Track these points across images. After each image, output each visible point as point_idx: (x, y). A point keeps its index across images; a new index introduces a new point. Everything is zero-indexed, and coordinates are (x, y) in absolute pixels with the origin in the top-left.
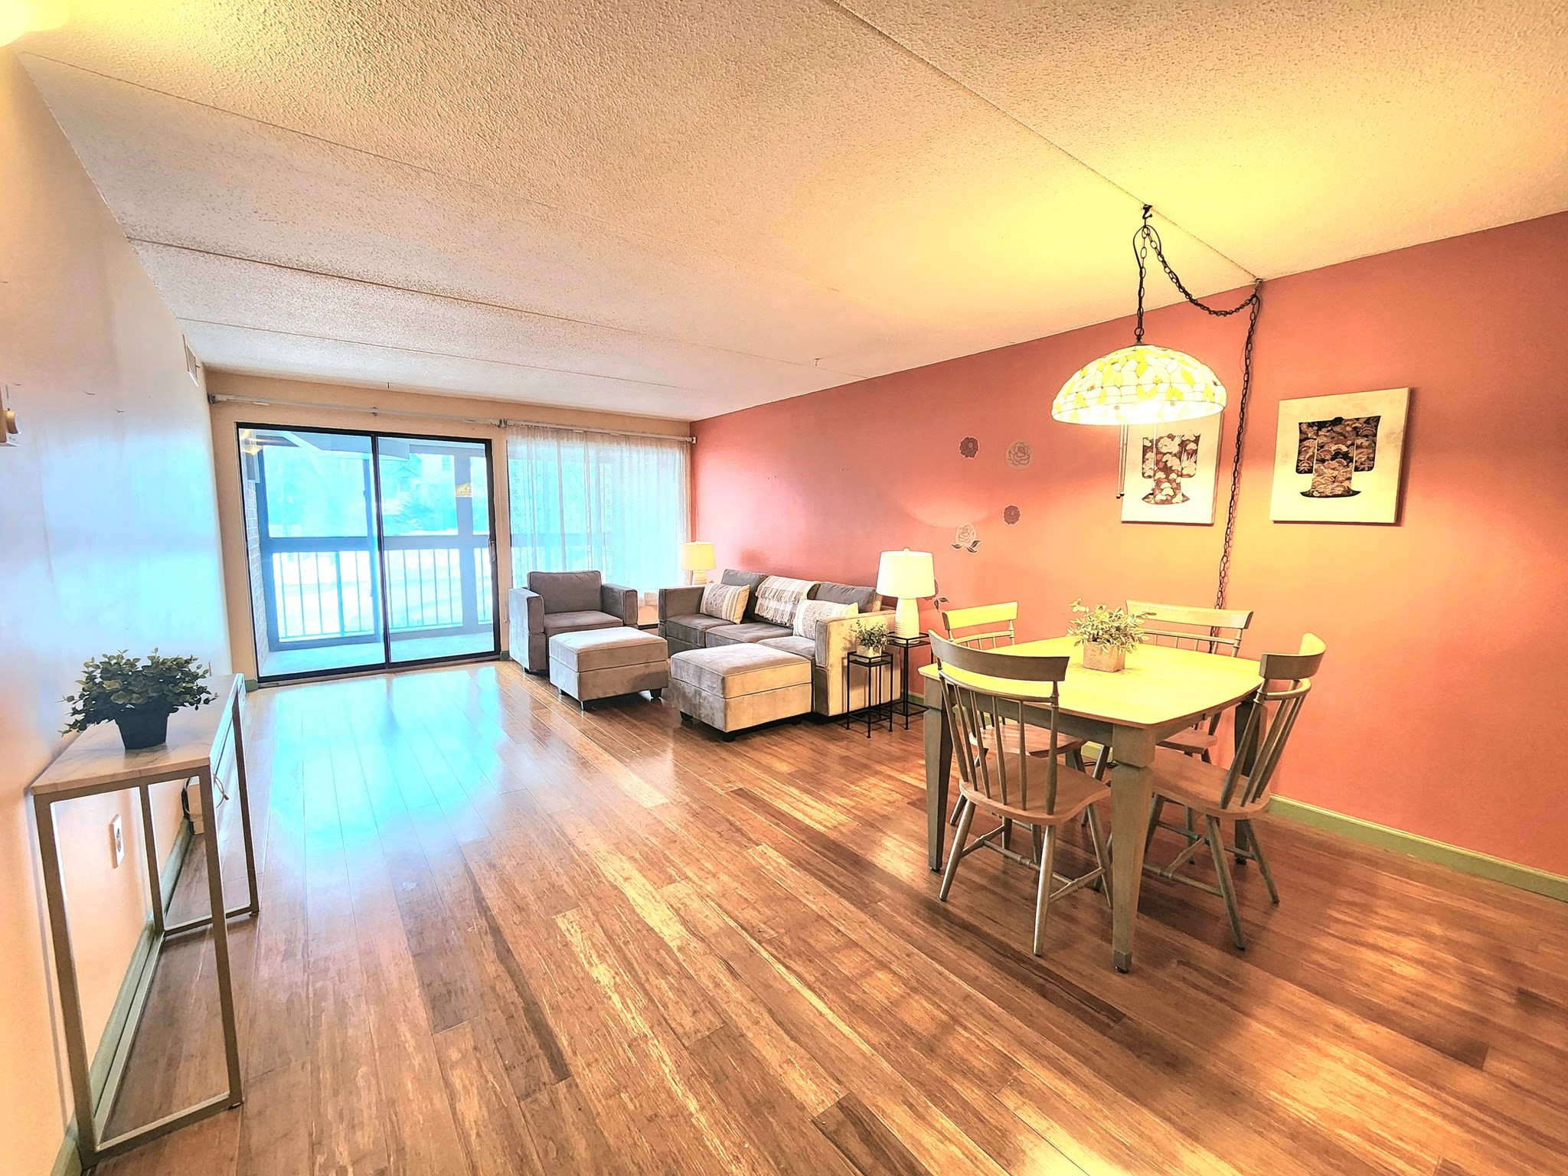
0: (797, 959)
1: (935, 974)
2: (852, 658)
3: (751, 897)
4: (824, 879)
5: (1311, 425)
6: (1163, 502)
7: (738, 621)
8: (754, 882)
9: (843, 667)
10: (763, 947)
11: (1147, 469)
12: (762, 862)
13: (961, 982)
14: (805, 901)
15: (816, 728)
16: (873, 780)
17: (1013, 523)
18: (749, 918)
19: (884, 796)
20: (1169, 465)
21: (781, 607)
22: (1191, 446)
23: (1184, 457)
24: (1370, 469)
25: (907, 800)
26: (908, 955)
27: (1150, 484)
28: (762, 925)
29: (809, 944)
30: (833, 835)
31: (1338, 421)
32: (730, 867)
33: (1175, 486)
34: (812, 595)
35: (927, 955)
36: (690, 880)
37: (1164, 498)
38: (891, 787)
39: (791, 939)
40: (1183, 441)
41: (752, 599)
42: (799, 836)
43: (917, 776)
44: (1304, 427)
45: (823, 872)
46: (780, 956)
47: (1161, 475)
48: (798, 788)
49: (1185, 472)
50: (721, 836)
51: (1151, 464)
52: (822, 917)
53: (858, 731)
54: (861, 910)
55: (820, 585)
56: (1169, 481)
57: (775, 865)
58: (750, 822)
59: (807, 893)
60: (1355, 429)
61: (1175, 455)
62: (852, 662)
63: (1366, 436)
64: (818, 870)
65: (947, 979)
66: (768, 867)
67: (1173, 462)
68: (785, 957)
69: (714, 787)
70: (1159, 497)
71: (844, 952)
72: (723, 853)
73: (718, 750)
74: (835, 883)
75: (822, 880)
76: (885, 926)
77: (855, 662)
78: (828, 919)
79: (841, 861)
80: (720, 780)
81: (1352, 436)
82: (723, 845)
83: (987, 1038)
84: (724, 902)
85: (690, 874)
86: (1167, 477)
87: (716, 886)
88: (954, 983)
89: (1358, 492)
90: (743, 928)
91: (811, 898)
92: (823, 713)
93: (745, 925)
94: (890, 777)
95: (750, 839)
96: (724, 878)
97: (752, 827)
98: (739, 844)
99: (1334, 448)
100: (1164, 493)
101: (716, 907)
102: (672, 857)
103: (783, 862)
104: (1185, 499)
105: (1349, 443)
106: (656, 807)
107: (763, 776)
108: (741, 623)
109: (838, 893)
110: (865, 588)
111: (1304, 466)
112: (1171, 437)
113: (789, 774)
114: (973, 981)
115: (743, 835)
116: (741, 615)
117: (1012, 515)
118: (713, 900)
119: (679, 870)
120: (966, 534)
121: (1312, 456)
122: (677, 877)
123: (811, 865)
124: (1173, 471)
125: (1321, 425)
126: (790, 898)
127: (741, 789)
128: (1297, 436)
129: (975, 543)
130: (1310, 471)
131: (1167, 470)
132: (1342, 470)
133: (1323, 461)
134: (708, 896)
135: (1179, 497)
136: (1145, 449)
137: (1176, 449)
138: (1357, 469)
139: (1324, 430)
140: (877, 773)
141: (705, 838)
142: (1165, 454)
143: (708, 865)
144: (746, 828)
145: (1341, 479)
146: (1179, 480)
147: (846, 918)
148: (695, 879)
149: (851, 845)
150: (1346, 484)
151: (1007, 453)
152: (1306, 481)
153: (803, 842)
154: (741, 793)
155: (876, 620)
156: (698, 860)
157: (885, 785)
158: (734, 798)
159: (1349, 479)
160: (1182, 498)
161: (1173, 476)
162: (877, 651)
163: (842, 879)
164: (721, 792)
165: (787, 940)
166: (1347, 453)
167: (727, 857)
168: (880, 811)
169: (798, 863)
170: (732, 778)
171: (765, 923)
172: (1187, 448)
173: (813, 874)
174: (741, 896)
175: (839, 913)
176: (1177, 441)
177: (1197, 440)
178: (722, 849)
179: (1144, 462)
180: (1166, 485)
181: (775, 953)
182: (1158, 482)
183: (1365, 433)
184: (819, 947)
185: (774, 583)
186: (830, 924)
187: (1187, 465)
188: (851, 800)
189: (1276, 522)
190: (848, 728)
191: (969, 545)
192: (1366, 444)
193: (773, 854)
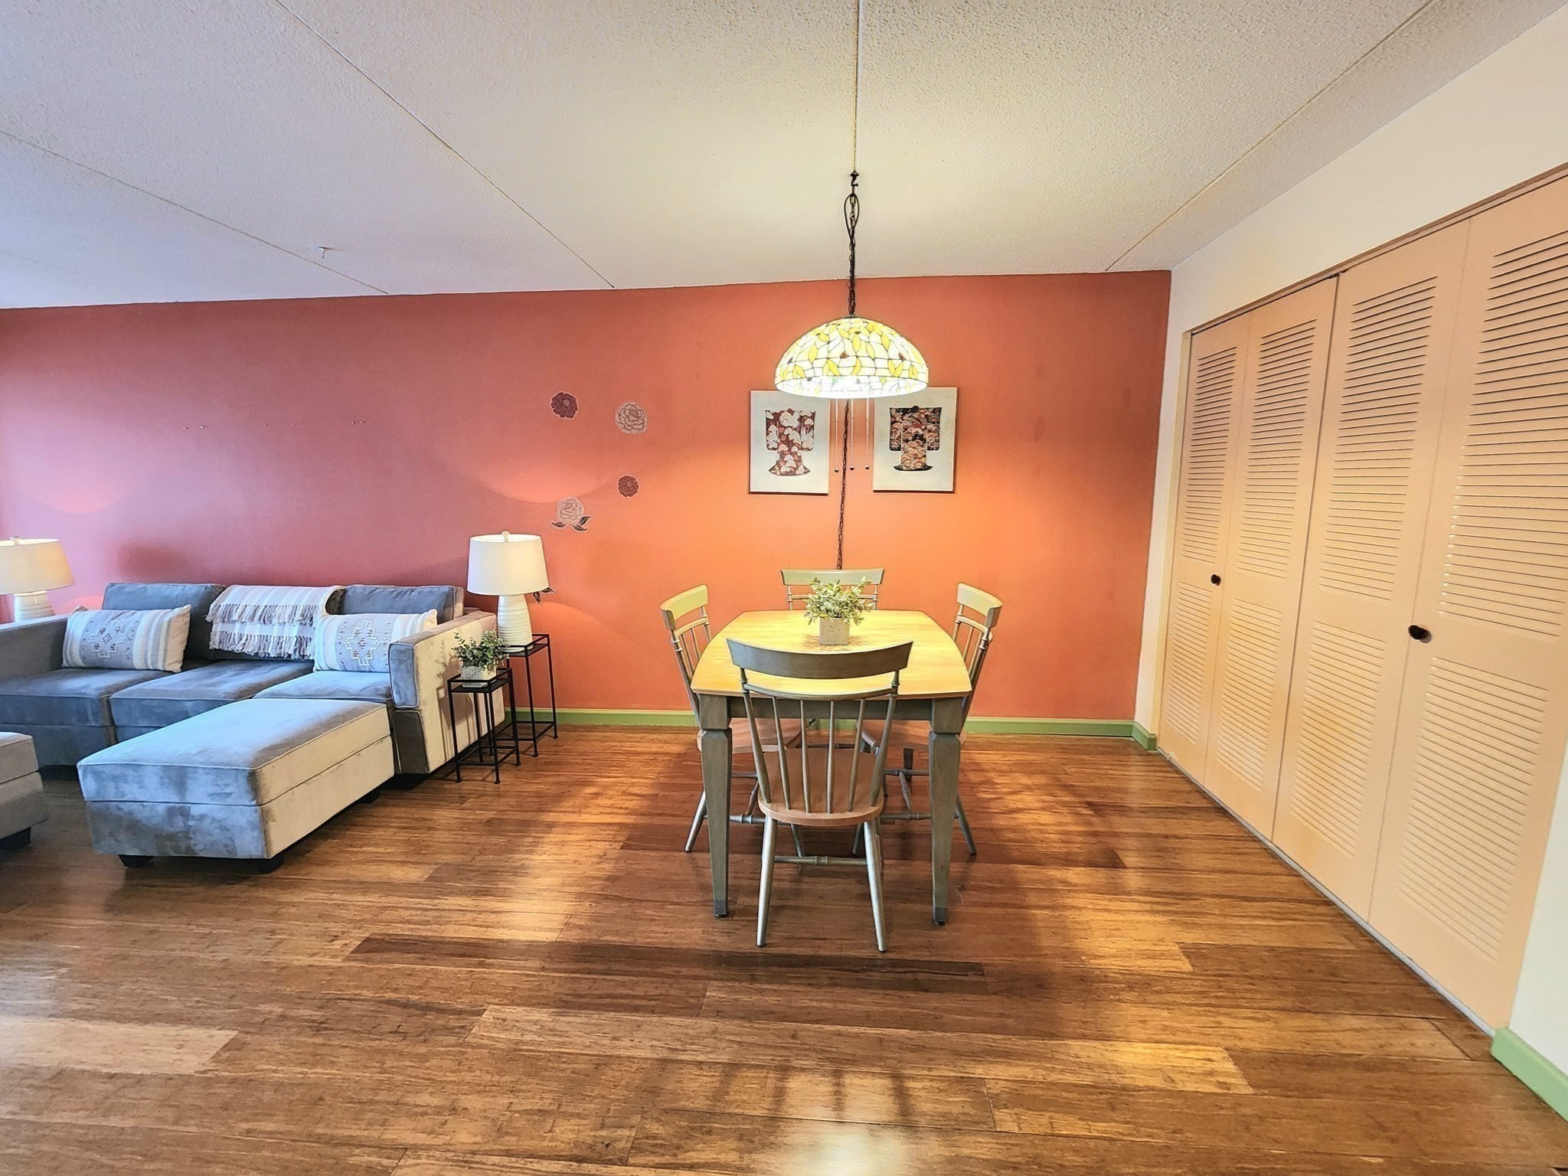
0: (690, 1143)
1: (834, 1038)
2: (454, 685)
3: (547, 1102)
4: (620, 1005)
5: (898, 410)
6: (787, 474)
7: (177, 667)
8: (529, 1075)
9: (440, 701)
10: (634, 1165)
11: (771, 441)
12: (514, 1036)
13: (862, 1029)
14: (622, 1053)
15: (408, 794)
16: (553, 837)
17: (630, 495)
18: (571, 1136)
19: (587, 853)
20: (790, 439)
21: (274, 631)
22: (808, 422)
23: (803, 431)
24: (937, 449)
25: (617, 846)
26: (794, 1037)
27: (775, 456)
28: (603, 1133)
29: (685, 1110)
30: (573, 936)
31: (915, 409)
32: (468, 1077)
33: (797, 459)
34: (336, 605)
35: (809, 1022)
36: (415, 1148)
37: (789, 470)
38: (584, 837)
39: (658, 1120)
40: (801, 417)
41: (198, 627)
42: (528, 964)
43: (600, 810)
44: (894, 411)
45: (608, 996)
46: (668, 1159)
47: (784, 448)
48: (462, 893)
49: (804, 446)
50: (405, 1035)
51: (774, 436)
52: (665, 1061)
53: (476, 780)
54: (698, 1016)
55: (345, 591)
56: (791, 454)
57: (534, 1028)
58: (434, 983)
59: (615, 1038)
60: (927, 416)
61: (795, 430)
62: (455, 691)
63: (933, 423)
64: (600, 997)
65: (849, 1035)
66: (528, 1038)
67: (794, 436)
68: (675, 1155)
69: (314, 961)
70: (783, 470)
71: (733, 1087)
72: (433, 1062)
73: (262, 893)
74: (637, 1002)
75: (616, 1008)
76: (741, 1018)
77: (461, 689)
78: (674, 1056)
79: (616, 967)
80: (316, 944)
81: (924, 421)
82: (422, 1050)
83: (935, 1073)
84: (511, 1142)
85: (409, 1138)
86: (790, 450)
87: (470, 1126)
88: (857, 1036)
89: (930, 468)
90: (580, 1160)
91: (626, 1042)
92: (418, 771)
93: (576, 1152)
94: (571, 824)
95: (460, 1012)
96: (474, 1102)
97: (445, 990)
98: (449, 1030)
99: (914, 430)
100: (787, 465)
101: (506, 1160)
102: (340, 1132)
103: (542, 1015)
104: (807, 471)
105: (923, 427)
106: (215, 1059)
107: (385, 901)
108: (184, 669)
109: (653, 1012)
110: (435, 588)
111: (895, 445)
112: (791, 412)
113: (429, 879)
114: (867, 1019)
115: (442, 1011)
116: (180, 656)
117: (628, 487)
118: (487, 1153)
119: (379, 1147)
120: (571, 510)
121: (900, 437)
122: (385, 1162)
123: (584, 996)
124: (794, 444)
125: (905, 411)
126: (602, 1062)
127: (368, 940)
128: (889, 420)
129: (584, 520)
130: (899, 449)
131: (789, 443)
132: (920, 449)
133: (907, 441)
134: (474, 1153)
135: (801, 468)
136: (768, 422)
137: (796, 424)
138: (929, 449)
139: (907, 415)
140: (550, 826)
141: (379, 1057)
142: (786, 428)
143: (424, 1099)
144: (439, 999)
145: (920, 456)
146: (800, 453)
147: (693, 1039)
148: (422, 1139)
149: (608, 938)
150: (923, 460)
151: (617, 416)
152: (897, 457)
153: (543, 969)
154: (371, 947)
155: (471, 630)
156: (397, 1103)
157: (573, 838)
158: (367, 961)
159: (925, 456)
160: (803, 470)
161: (794, 449)
162: (492, 669)
163: (639, 992)
164: (337, 962)
165: (655, 1128)
166: (922, 435)
167: (448, 1063)
168: (599, 874)
169: (566, 1004)
170: (335, 928)
171: (602, 1127)
172: (806, 423)
173: (598, 1008)
174: (526, 1112)
175: (679, 1040)
176: (796, 416)
177: (813, 417)
178: (424, 1058)
179: (767, 434)
180: (788, 457)
181: (657, 1160)
182: (782, 454)
183: (933, 420)
184: (701, 1104)
185: (239, 597)
186: (682, 1061)
187: (804, 438)
188: (552, 876)
189: (875, 491)
190: (459, 780)
191: (577, 522)
192: (934, 429)
193: (515, 1012)
